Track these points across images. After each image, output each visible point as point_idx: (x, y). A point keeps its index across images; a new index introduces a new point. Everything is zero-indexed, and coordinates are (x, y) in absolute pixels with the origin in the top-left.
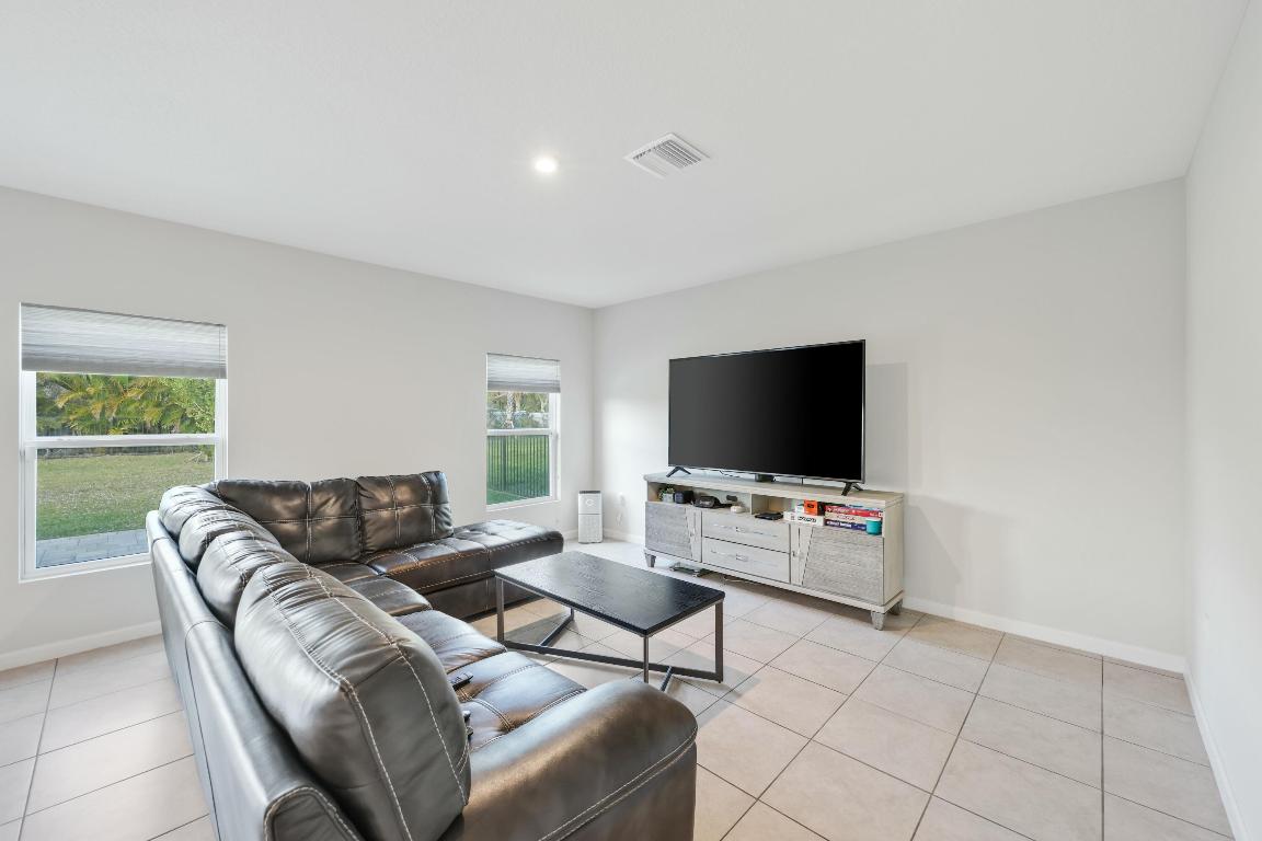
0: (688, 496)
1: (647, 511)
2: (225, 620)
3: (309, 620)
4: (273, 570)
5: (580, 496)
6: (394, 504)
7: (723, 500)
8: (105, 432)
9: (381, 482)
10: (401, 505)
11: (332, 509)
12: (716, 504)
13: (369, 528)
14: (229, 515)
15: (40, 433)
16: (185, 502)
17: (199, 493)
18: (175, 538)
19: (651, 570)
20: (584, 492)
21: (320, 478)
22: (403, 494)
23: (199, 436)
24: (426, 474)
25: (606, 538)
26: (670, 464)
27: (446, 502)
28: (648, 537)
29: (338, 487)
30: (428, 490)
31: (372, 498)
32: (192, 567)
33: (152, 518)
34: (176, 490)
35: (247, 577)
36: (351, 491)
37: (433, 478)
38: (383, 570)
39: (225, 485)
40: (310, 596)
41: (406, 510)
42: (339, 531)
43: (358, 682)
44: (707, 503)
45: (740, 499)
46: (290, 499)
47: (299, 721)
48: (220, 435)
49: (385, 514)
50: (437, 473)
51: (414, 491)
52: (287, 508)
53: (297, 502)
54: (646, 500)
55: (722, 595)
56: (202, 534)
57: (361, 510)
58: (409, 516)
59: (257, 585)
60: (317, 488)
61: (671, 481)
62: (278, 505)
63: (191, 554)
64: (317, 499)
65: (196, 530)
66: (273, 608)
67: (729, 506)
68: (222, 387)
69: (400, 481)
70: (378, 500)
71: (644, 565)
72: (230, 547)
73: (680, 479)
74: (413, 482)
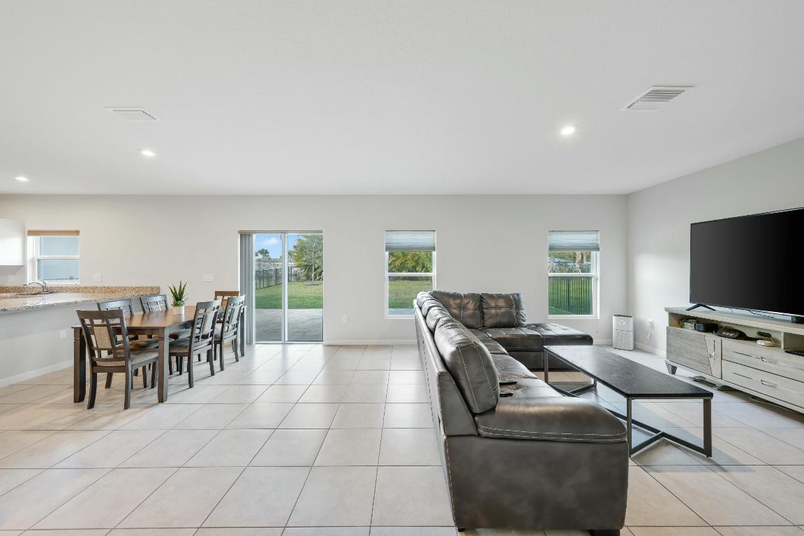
0: (711, 327)
1: (668, 333)
2: (432, 332)
3: (453, 332)
4: (445, 319)
5: (614, 317)
6: (496, 307)
7: (750, 334)
8: (402, 272)
9: (491, 296)
10: (500, 308)
11: (471, 306)
12: (741, 336)
13: (486, 317)
14: (435, 302)
15: (389, 271)
16: (423, 297)
17: (427, 294)
18: (421, 308)
19: (672, 376)
20: (618, 316)
21: (466, 293)
22: (501, 303)
23: (428, 273)
24: (512, 295)
25: (636, 349)
26: (691, 301)
27: (522, 309)
28: (668, 352)
29: (473, 296)
30: (513, 302)
31: (487, 303)
32: (425, 317)
33: (415, 301)
34: (421, 293)
35: (438, 320)
36: (479, 299)
37: (516, 297)
38: (490, 335)
39: (435, 292)
40: (454, 326)
41: (503, 310)
42: (473, 316)
43: (461, 348)
44: (731, 335)
45: (773, 335)
46: (455, 300)
47: (447, 357)
48: (433, 274)
49: (493, 311)
50: (518, 295)
51: (506, 302)
52: (454, 303)
53: (458, 301)
54: (667, 325)
55: (711, 395)
56: (428, 307)
57: (482, 308)
58: (503, 314)
59: (441, 323)
60: (466, 296)
61: (691, 313)
62: (451, 302)
63: (425, 314)
64: (465, 301)
65: (426, 306)
66: (444, 329)
67: (755, 340)
68: (434, 253)
69: (500, 296)
70: (489, 305)
71: (665, 370)
72: (435, 312)
73: (701, 312)
74: (506, 298)
